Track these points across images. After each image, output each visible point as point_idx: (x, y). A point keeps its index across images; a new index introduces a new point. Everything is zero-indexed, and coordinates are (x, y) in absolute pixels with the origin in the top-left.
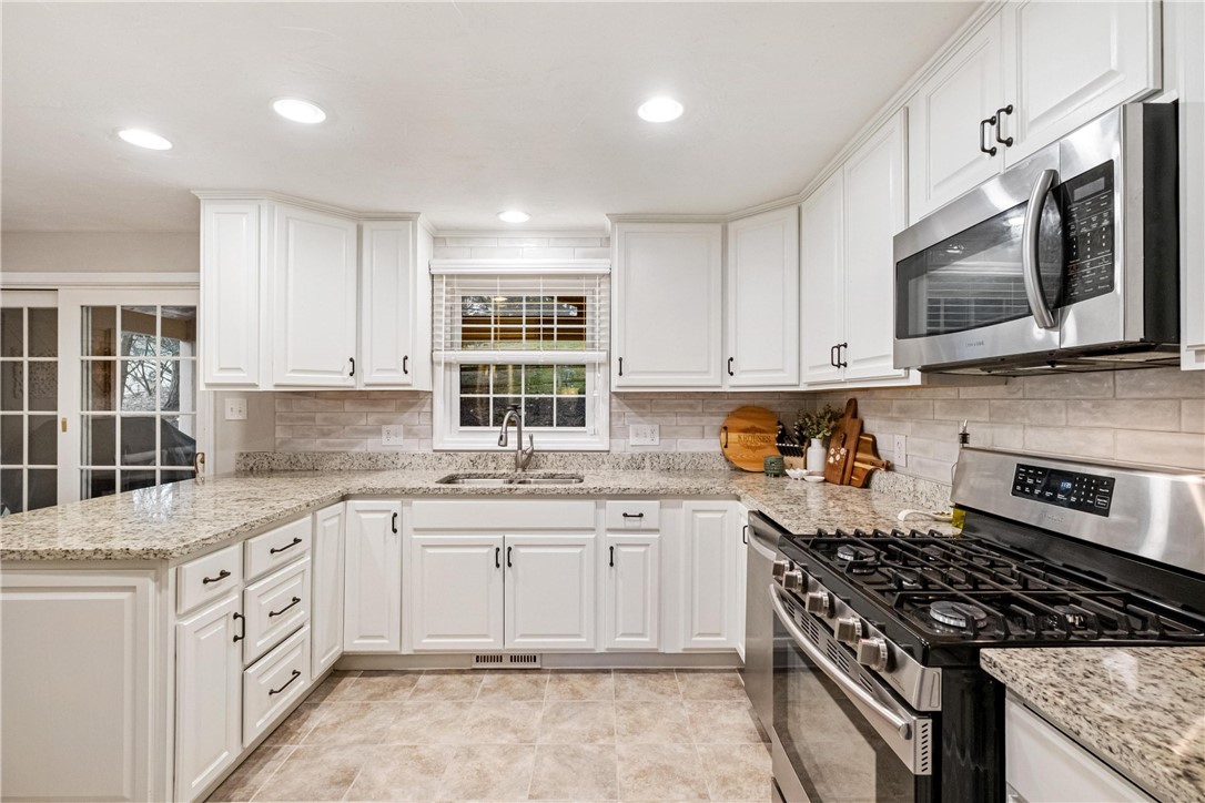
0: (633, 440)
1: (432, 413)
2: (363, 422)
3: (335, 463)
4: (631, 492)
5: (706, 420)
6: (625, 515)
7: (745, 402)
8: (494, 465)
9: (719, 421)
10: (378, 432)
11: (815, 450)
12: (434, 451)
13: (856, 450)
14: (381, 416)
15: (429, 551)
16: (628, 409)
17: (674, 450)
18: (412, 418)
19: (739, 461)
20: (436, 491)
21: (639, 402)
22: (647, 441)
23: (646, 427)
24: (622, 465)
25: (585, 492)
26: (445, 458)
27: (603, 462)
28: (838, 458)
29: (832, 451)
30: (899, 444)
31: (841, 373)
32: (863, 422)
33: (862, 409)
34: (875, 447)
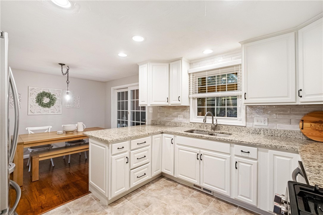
0: (255, 123)
1: (189, 112)
2: (174, 114)
3: (168, 124)
4: (244, 143)
5: (292, 117)
6: (242, 151)
7: (316, 109)
8: (206, 128)
9: (300, 117)
10: (177, 116)
12: (190, 122)
14: (178, 112)
15: (180, 150)
17: (275, 128)
18: (185, 113)
19: (310, 136)
20: (182, 134)
22: (262, 124)
23: (262, 119)
24: (251, 132)
25: (226, 140)
26: (193, 125)
27: (243, 130)
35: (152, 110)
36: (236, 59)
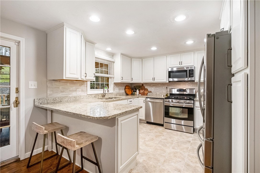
1: (87, 86)
10: (76, 91)
11: (138, 91)
12: (87, 95)
13: (145, 90)
14: (76, 87)
16: (115, 86)
17: (120, 92)
18: (83, 87)
21: (116, 84)
28: (142, 92)
29: (141, 91)
30: (153, 89)
31: (153, 81)
32: (145, 87)
33: (144, 86)
34: (147, 90)
35: (36, 85)
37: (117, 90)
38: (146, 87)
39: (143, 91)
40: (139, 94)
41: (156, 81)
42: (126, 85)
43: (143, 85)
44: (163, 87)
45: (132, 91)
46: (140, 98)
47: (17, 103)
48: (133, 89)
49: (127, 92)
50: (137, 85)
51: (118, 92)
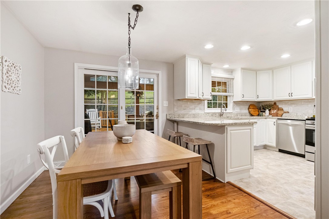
0: (236, 110)
1: (204, 105)
3: (187, 116)
5: (246, 106)
9: (248, 107)
10: (195, 109)
11: (267, 111)
12: (205, 113)
13: (278, 111)
14: (195, 105)
16: (235, 105)
17: (242, 112)
18: (200, 106)
19: (253, 114)
21: (236, 103)
22: (238, 111)
23: (238, 108)
24: (235, 115)
26: (207, 114)
27: (232, 115)
28: (274, 112)
29: (272, 111)
30: (291, 109)
31: (290, 98)
32: (278, 106)
33: (277, 104)
34: (283, 110)
35: (167, 104)
36: (229, 75)
37: (238, 110)
38: (280, 106)
39: (276, 111)
40: (270, 115)
41: (294, 97)
42: (251, 105)
43: (275, 103)
44: (309, 105)
45: (259, 112)
46: (268, 120)
47: (157, 117)
48: (260, 109)
49: (251, 112)
50: (266, 104)
51: (238, 112)
